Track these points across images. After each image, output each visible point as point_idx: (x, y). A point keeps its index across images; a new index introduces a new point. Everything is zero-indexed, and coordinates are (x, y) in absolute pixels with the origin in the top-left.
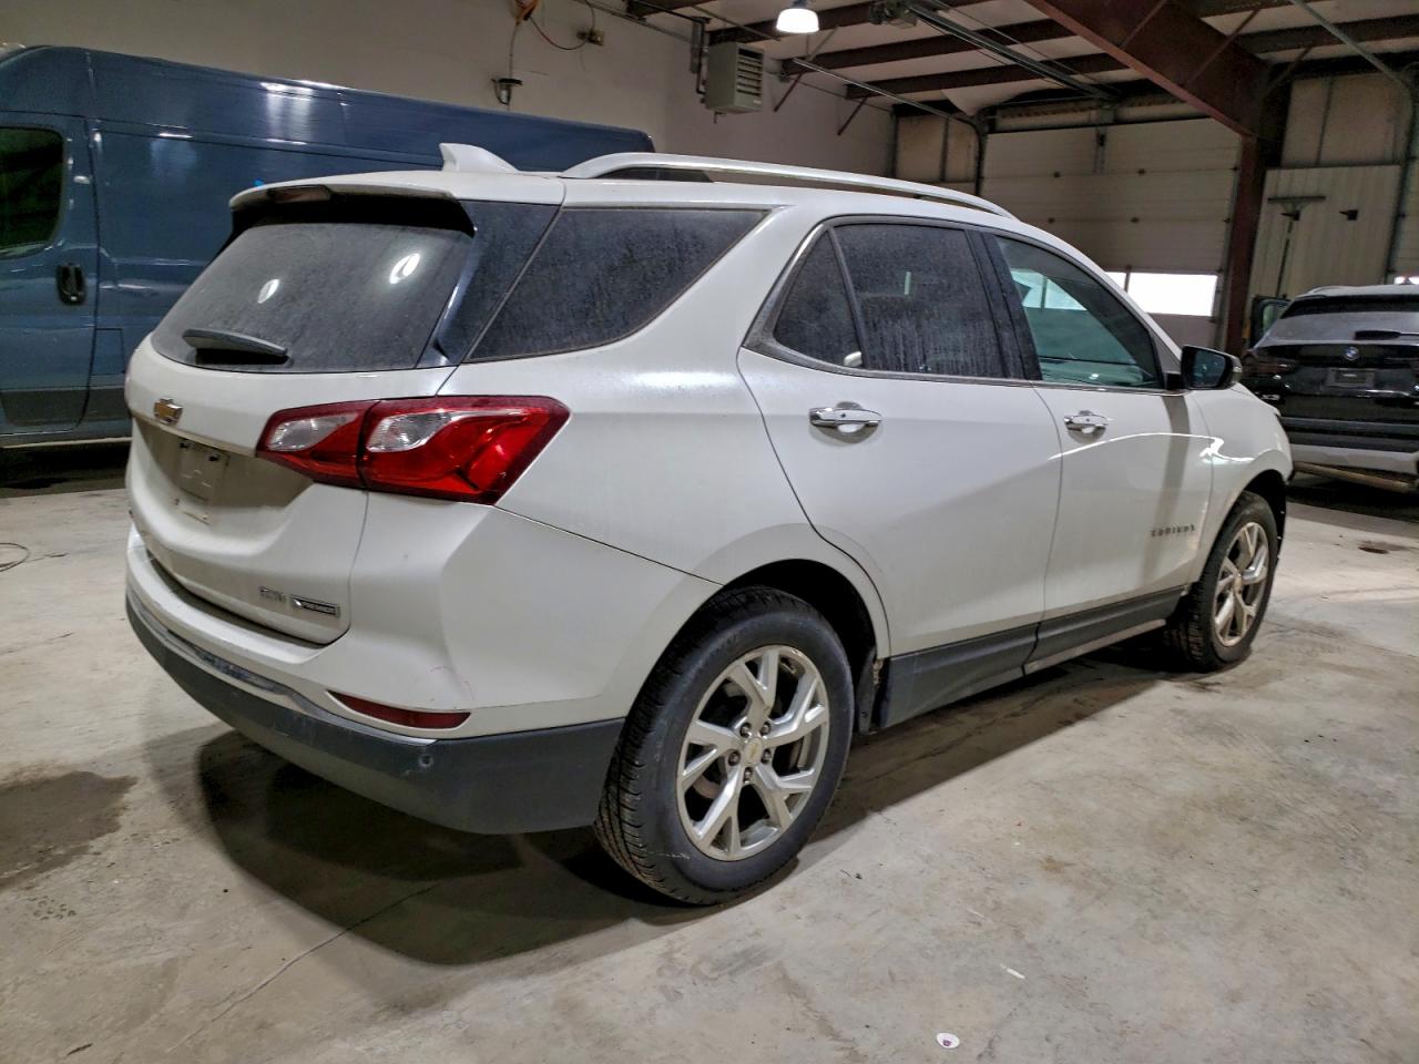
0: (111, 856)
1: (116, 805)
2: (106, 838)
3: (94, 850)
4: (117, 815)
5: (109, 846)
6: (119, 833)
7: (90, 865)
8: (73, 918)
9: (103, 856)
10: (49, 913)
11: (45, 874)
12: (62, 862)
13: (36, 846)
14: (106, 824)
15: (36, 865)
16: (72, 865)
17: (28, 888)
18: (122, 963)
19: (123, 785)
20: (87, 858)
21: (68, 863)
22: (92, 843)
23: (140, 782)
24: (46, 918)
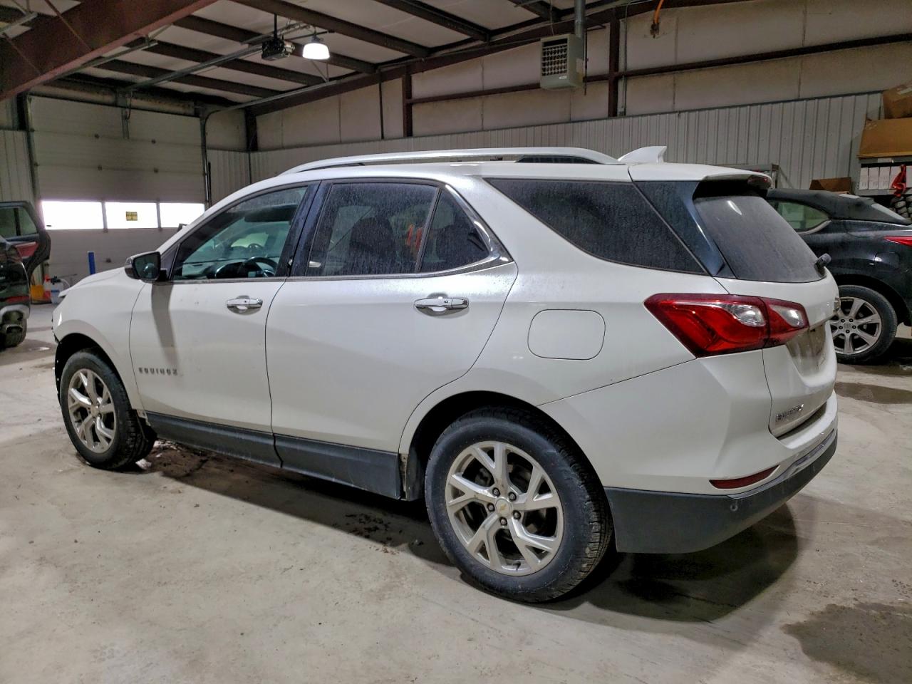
0: (850, 594)
1: (814, 619)
2: (843, 604)
3: (856, 602)
4: (822, 613)
5: (845, 599)
6: (833, 602)
7: (865, 596)
8: (895, 579)
9: (854, 596)
10: (904, 587)
11: (891, 605)
12: (878, 607)
13: (885, 623)
14: (835, 613)
15: (893, 613)
16: (873, 601)
17: (906, 603)
18: (889, 554)
19: (795, 630)
20: (862, 600)
21: (875, 604)
22: (852, 606)
23: (783, 624)
24: (907, 585)
